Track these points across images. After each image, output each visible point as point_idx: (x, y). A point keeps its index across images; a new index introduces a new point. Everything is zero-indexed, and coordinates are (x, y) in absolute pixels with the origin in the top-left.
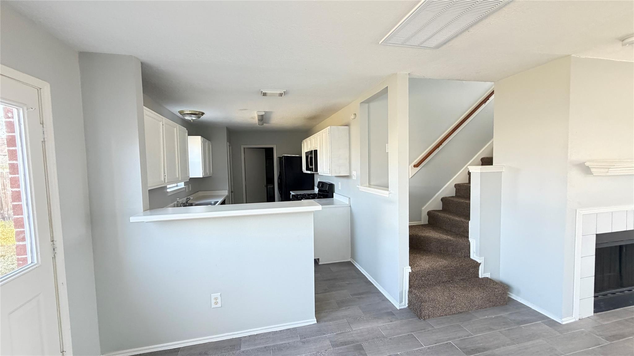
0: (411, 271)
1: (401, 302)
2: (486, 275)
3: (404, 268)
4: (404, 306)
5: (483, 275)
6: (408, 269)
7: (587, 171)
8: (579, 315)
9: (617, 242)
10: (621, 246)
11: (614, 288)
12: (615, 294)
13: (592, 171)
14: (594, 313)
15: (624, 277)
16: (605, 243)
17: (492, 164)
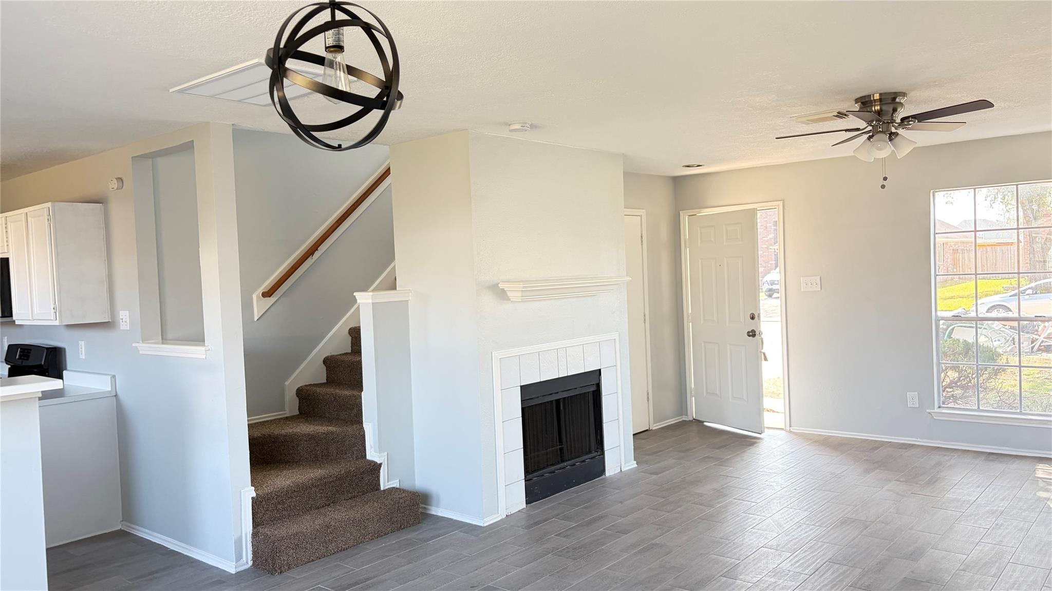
0: (254, 495)
1: (239, 557)
2: (393, 484)
3: (242, 491)
4: (245, 565)
5: (386, 484)
6: (251, 492)
7: (502, 294)
8: (506, 509)
9: (551, 396)
10: (558, 401)
11: (553, 465)
12: (554, 472)
13: (509, 296)
14: (527, 504)
15: (565, 446)
16: (535, 398)
17: (395, 289)
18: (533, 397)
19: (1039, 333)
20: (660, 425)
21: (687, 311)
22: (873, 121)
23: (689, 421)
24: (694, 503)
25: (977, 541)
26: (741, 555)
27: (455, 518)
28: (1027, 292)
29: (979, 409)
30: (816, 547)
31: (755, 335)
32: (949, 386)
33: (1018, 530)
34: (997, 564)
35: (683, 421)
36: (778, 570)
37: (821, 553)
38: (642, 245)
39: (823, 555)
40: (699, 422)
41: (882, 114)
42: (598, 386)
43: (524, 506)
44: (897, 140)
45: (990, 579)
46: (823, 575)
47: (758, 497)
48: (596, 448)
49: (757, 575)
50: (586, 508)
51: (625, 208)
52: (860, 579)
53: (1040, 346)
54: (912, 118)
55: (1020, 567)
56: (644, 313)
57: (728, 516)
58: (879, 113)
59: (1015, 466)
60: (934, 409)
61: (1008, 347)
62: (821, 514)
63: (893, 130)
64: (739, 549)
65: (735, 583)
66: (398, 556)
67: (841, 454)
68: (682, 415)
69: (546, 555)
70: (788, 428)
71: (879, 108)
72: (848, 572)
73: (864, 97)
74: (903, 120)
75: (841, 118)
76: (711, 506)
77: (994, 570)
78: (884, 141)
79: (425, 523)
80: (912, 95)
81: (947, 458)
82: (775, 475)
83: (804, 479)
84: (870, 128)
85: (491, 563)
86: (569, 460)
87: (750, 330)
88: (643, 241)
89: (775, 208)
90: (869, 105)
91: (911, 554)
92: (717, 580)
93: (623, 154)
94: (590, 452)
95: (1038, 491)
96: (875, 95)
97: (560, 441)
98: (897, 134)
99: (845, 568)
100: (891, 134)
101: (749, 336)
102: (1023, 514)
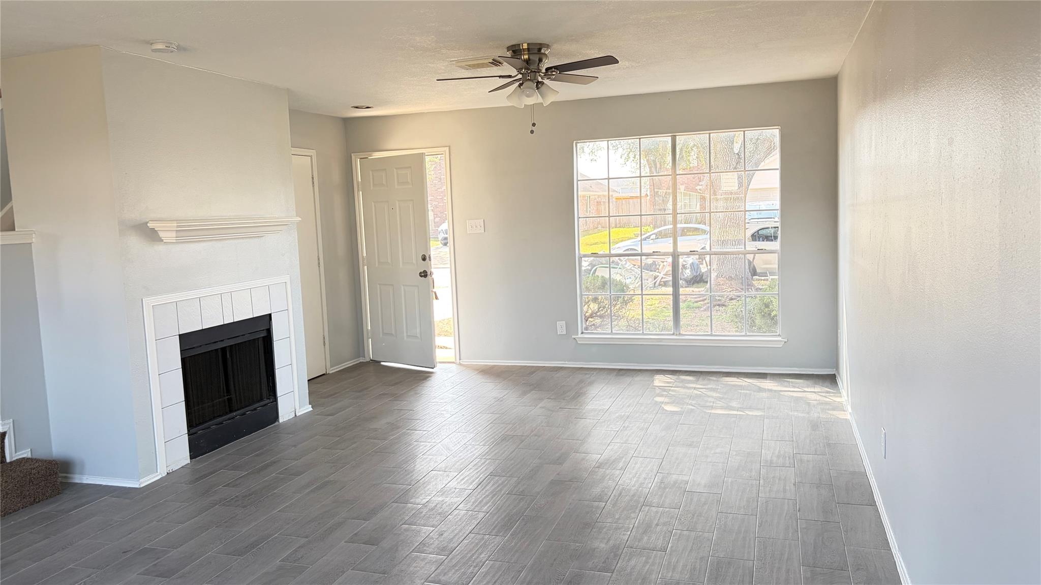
2: (23, 454)
5: (14, 455)
7: (152, 236)
8: (167, 467)
9: (215, 344)
10: (224, 350)
11: (220, 416)
12: (222, 423)
13: (161, 236)
14: (191, 459)
15: (233, 396)
16: (197, 347)
17: (14, 229)
18: (194, 346)
19: (660, 271)
20: (337, 368)
21: (362, 255)
22: (522, 69)
23: (367, 362)
24: (368, 438)
25: (609, 442)
26: (411, 481)
27: (104, 483)
28: (652, 237)
29: (612, 333)
30: (480, 464)
31: (427, 275)
32: (591, 316)
33: (640, 430)
34: (624, 459)
35: (361, 362)
36: (446, 489)
37: (484, 469)
38: (313, 186)
39: (486, 470)
40: (376, 363)
41: (530, 63)
42: (269, 331)
43: (188, 461)
44: (543, 88)
45: (618, 472)
46: (485, 487)
47: (429, 426)
48: (268, 395)
49: (427, 496)
50: (257, 455)
51: (292, 147)
52: (515, 487)
53: (661, 281)
54: (555, 69)
55: (641, 459)
56: (318, 256)
57: (401, 446)
58: (527, 62)
59: (638, 378)
60: (578, 335)
61: (637, 283)
62: (485, 435)
63: (540, 79)
64: (410, 475)
65: (405, 507)
66: (32, 532)
67: (504, 380)
68: (359, 357)
69: (213, 507)
70: (458, 361)
71: (527, 57)
72: (506, 482)
73: (515, 45)
74: (547, 69)
75: (496, 65)
76: (385, 439)
77: (621, 465)
78: (532, 89)
79: (66, 494)
80: (556, 47)
81: (587, 376)
82: (445, 404)
83: (470, 405)
84: (520, 76)
85: (148, 524)
86: (238, 410)
87: (422, 271)
88: (315, 183)
89: (442, 154)
90: (519, 53)
91: (558, 459)
92: (389, 507)
93: (288, 89)
94: (262, 400)
95: (655, 397)
96: (524, 44)
97: (228, 391)
98: (542, 83)
99: (503, 479)
100: (538, 82)
101: (421, 276)
102: (644, 416)
